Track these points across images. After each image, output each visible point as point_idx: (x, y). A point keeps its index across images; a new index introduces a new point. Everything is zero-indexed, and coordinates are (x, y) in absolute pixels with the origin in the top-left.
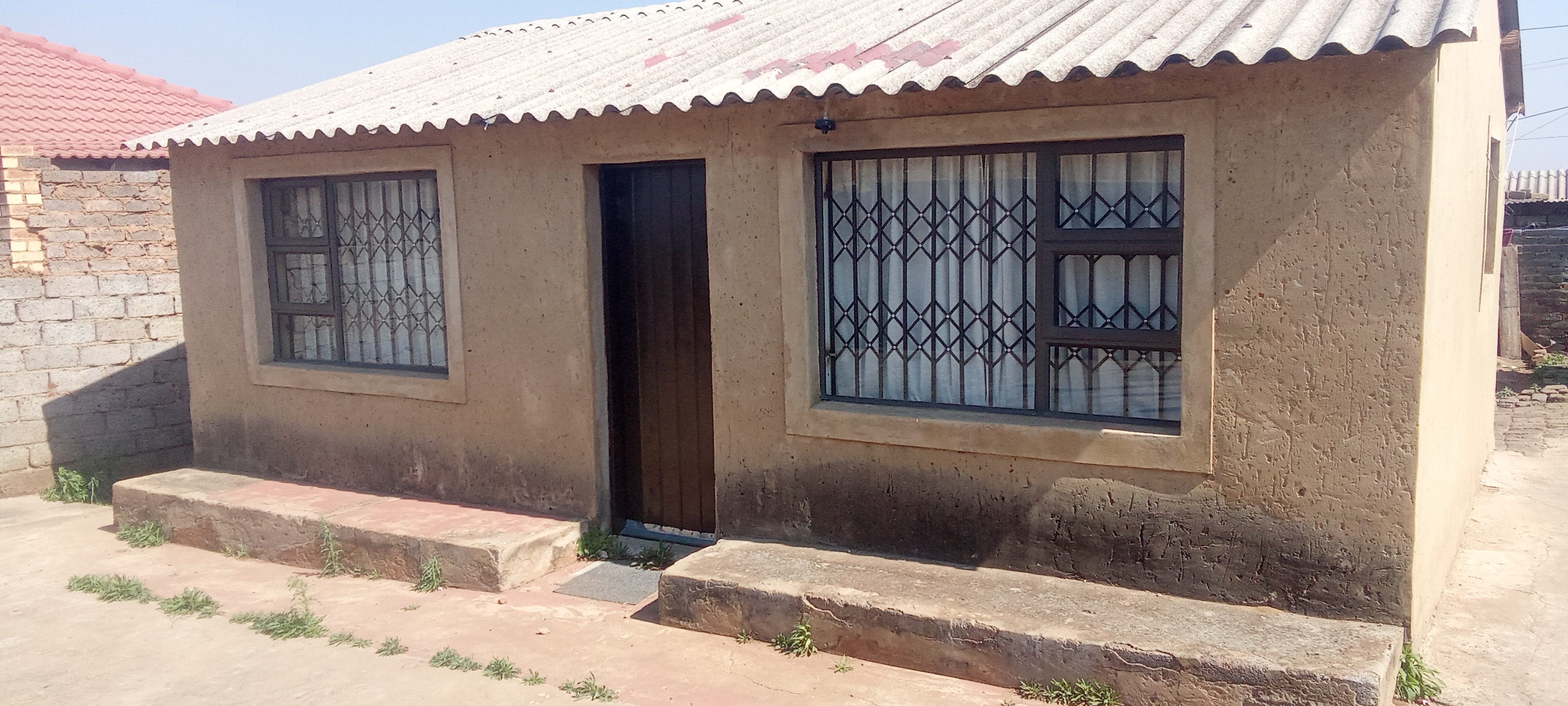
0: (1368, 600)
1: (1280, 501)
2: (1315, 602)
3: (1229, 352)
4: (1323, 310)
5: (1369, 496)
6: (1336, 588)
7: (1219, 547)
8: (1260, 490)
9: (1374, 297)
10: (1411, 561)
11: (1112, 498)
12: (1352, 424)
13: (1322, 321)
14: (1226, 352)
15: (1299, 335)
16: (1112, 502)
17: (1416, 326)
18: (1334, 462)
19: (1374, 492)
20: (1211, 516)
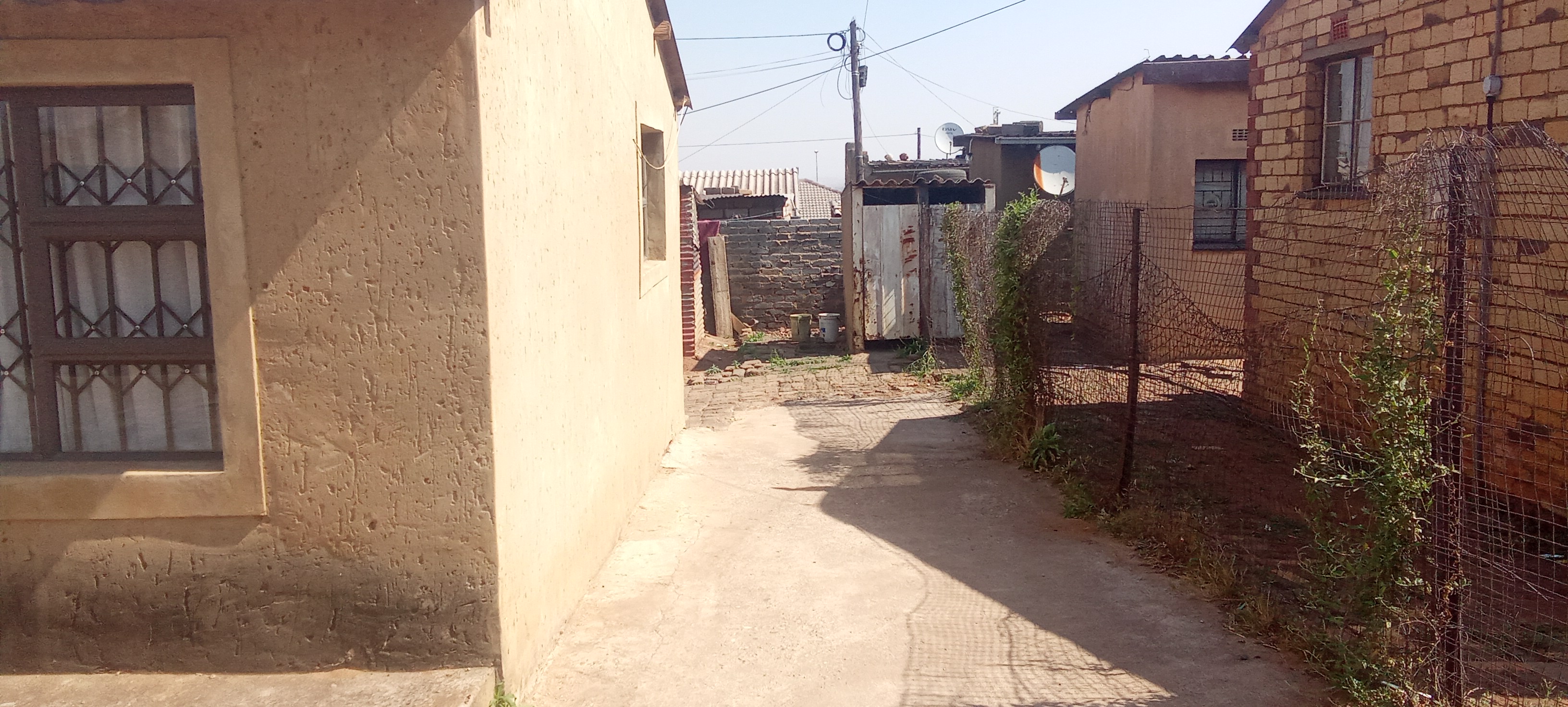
0: (454, 642)
1: (348, 539)
2: (397, 655)
3: (274, 361)
4: (379, 303)
5: (447, 521)
6: (418, 634)
7: (281, 604)
8: (324, 529)
9: (433, 287)
10: (496, 591)
11: (145, 560)
12: (422, 438)
13: (378, 318)
14: (271, 361)
15: (353, 336)
16: (145, 565)
17: (481, 319)
18: (406, 485)
19: (451, 516)
20: (270, 568)
